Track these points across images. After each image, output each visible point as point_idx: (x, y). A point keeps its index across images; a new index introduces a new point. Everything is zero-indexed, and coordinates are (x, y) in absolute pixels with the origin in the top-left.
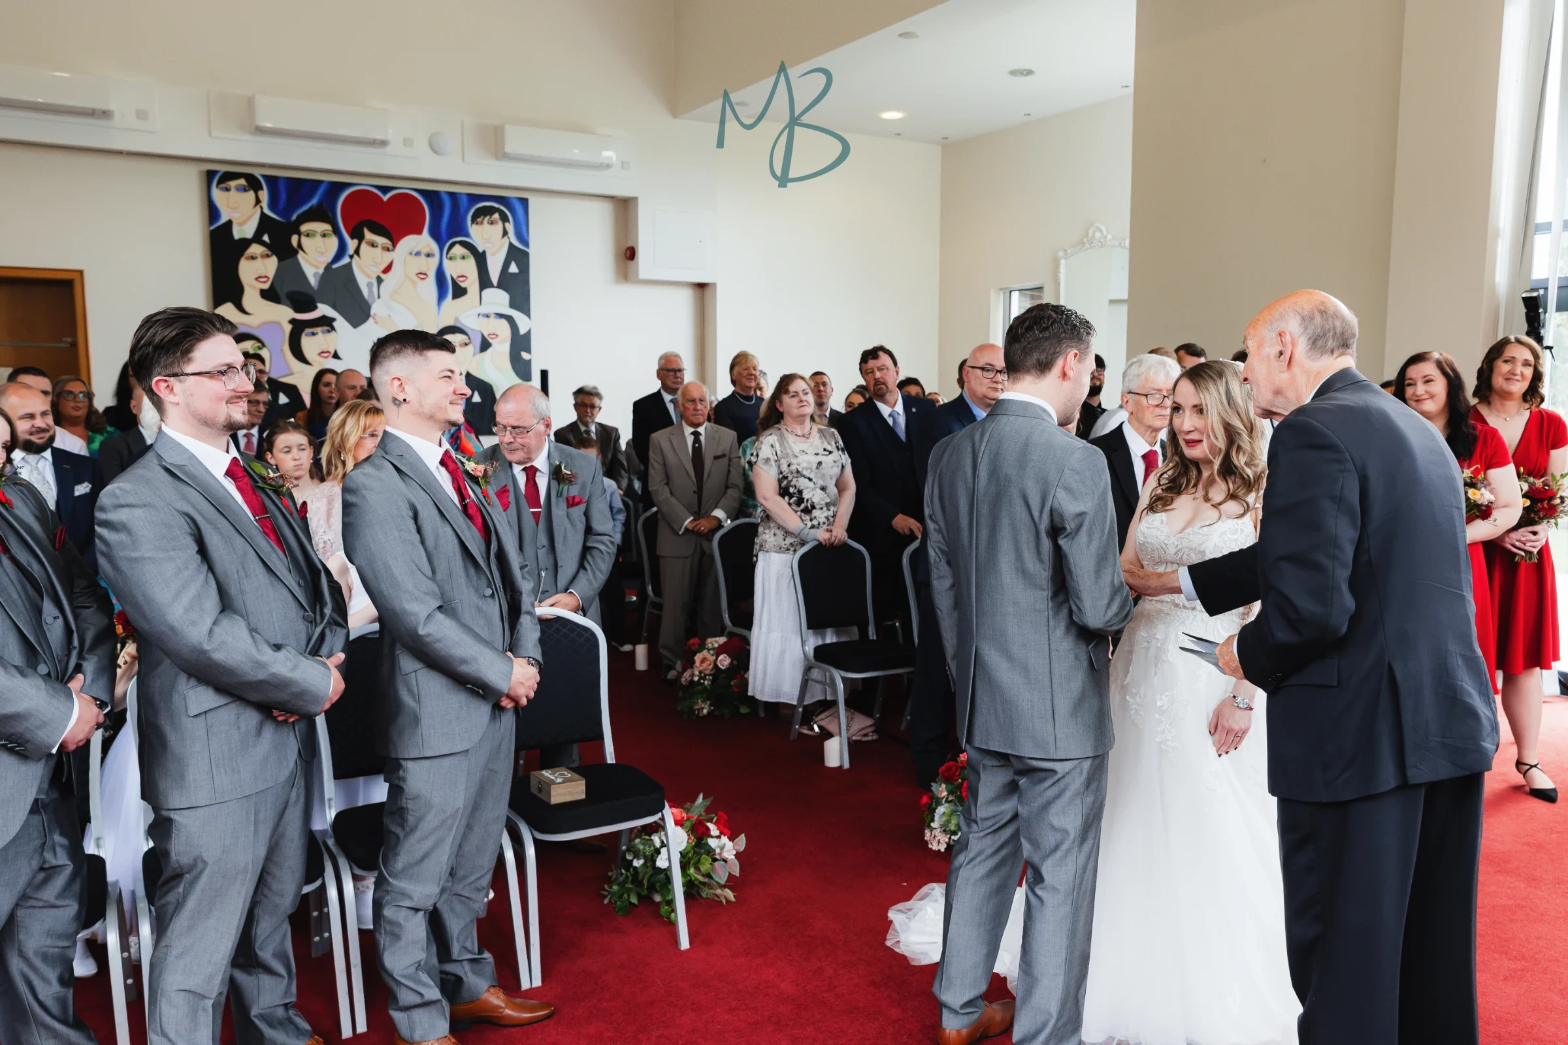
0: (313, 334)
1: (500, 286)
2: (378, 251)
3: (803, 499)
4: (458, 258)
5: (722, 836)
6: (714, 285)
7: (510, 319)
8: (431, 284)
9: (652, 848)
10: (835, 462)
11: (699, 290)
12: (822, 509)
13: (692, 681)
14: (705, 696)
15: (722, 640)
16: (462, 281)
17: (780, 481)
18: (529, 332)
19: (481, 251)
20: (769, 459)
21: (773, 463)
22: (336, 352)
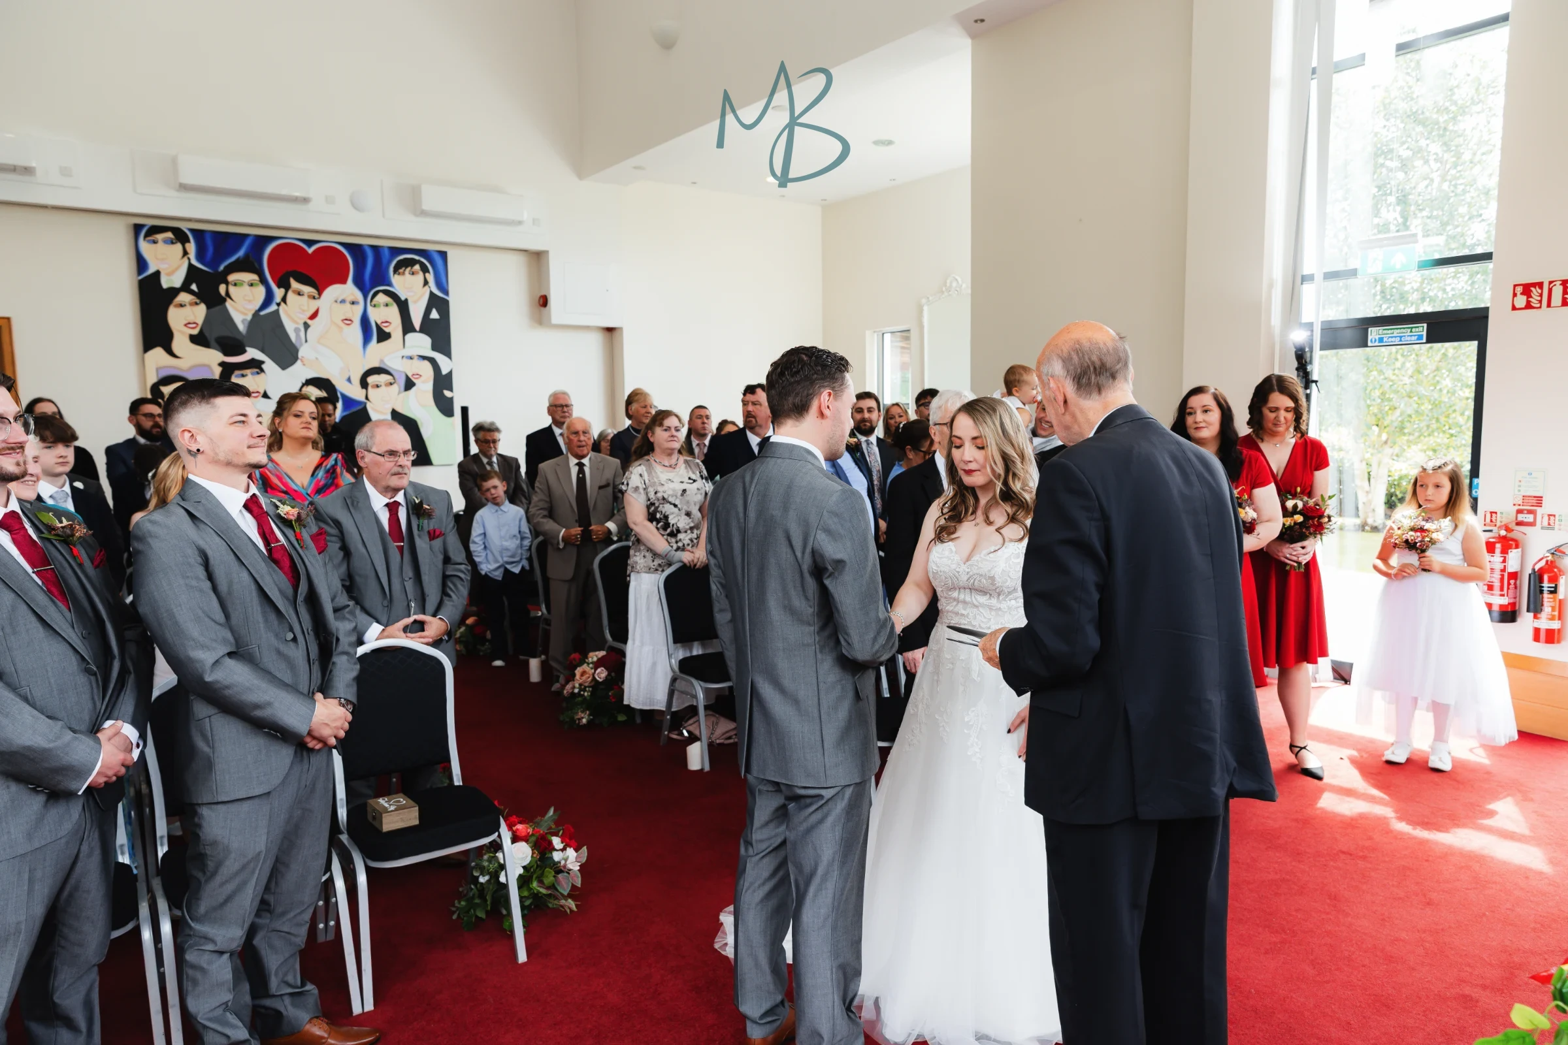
0: (243, 376)
1: (422, 331)
2: (305, 299)
3: (669, 524)
4: (382, 305)
5: (568, 849)
6: (620, 329)
7: (432, 361)
8: (356, 330)
9: (496, 865)
10: (698, 489)
11: (607, 334)
12: (686, 532)
13: (573, 694)
14: (584, 706)
15: (602, 653)
16: (386, 327)
17: (648, 507)
18: (450, 373)
19: (403, 299)
20: (638, 487)
21: (641, 491)
22: (265, 392)
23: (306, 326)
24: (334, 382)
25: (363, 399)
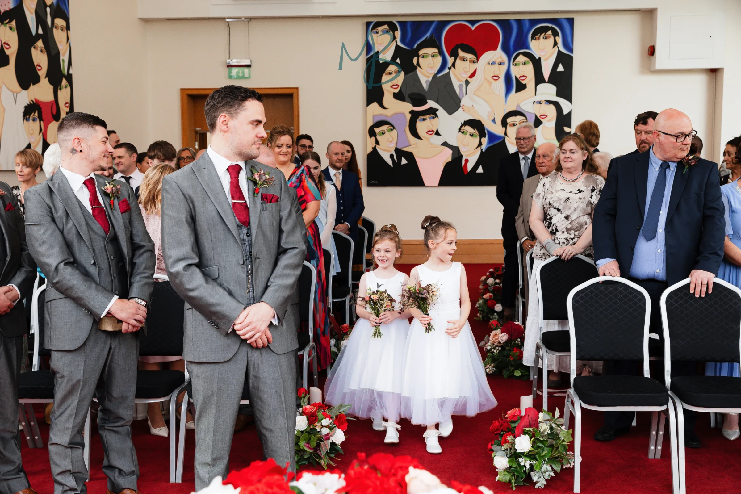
0: (424, 120)
1: (551, 81)
3: (551, 224)
4: (521, 64)
7: (557, 105)
8: (501, 84)
10: (580, 198)
11: (712, 74)
12: (563, 232)
16: (523, 80)
17: (544, 210)
18: (570, 113)
19: (537, 58)
20: (539, 194)
21: (541, 197)
22: (437, 131)
23: (467, 83)
24: (483, 122)
25: (502, 134)
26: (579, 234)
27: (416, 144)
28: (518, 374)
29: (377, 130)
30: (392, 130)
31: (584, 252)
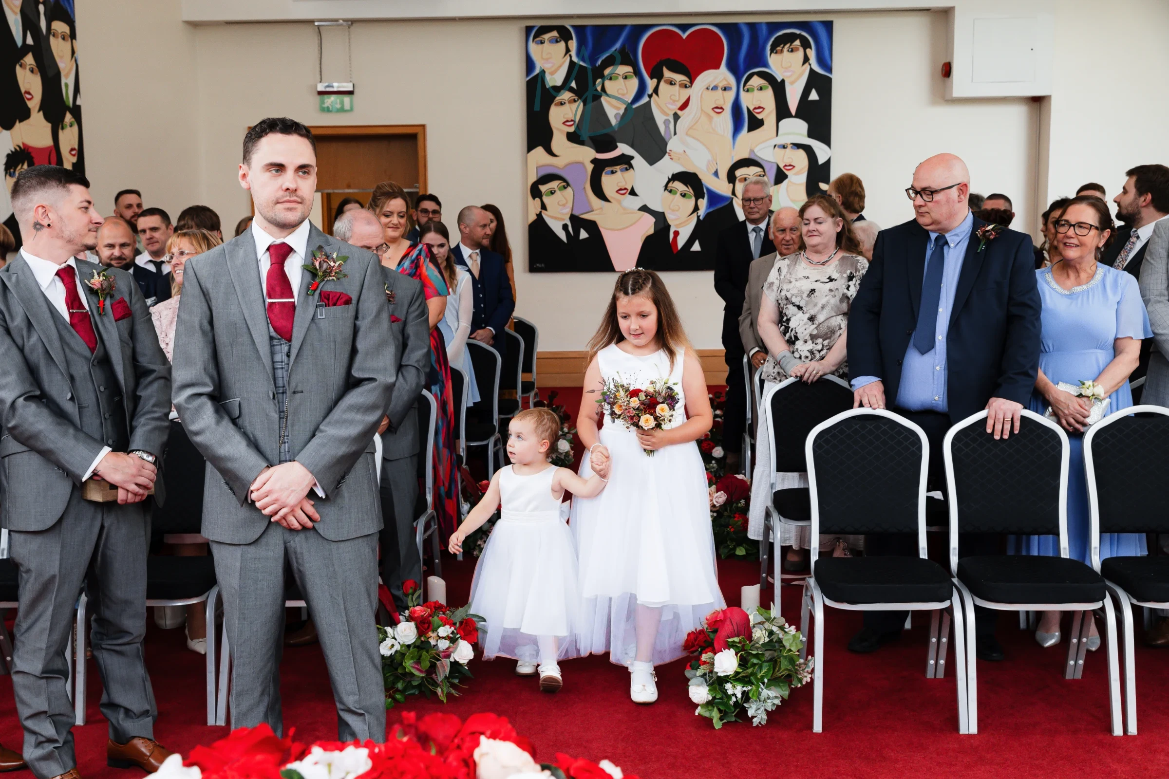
0: (613, 172)
1: (798, 115)
2: (676, 88)
4: (756, 89)
7: (808, 150)
8: (727, 119)
11: (1032, 104)
12: (805, 341)
16: (758, 113)
17: (778, 308)
18: (828, 162)
19: (779, 80)
20: (772, 283)
21: (775, 288)
22: (632, 189)
24: (700, 176)
25: (729, 194)
26: (829, 343)
27: (601, 208)
28: (741, 552)
29: (543, 188)
30: (565, 188)
31: (837, 370)
